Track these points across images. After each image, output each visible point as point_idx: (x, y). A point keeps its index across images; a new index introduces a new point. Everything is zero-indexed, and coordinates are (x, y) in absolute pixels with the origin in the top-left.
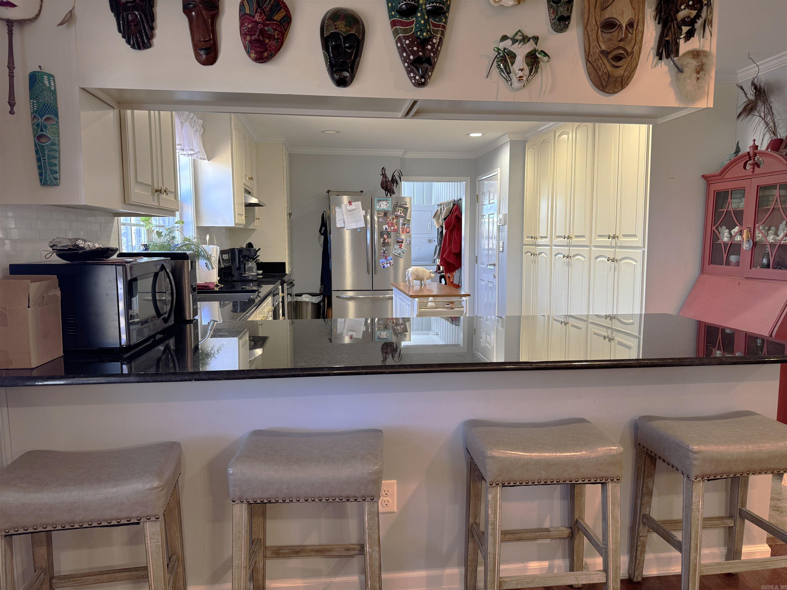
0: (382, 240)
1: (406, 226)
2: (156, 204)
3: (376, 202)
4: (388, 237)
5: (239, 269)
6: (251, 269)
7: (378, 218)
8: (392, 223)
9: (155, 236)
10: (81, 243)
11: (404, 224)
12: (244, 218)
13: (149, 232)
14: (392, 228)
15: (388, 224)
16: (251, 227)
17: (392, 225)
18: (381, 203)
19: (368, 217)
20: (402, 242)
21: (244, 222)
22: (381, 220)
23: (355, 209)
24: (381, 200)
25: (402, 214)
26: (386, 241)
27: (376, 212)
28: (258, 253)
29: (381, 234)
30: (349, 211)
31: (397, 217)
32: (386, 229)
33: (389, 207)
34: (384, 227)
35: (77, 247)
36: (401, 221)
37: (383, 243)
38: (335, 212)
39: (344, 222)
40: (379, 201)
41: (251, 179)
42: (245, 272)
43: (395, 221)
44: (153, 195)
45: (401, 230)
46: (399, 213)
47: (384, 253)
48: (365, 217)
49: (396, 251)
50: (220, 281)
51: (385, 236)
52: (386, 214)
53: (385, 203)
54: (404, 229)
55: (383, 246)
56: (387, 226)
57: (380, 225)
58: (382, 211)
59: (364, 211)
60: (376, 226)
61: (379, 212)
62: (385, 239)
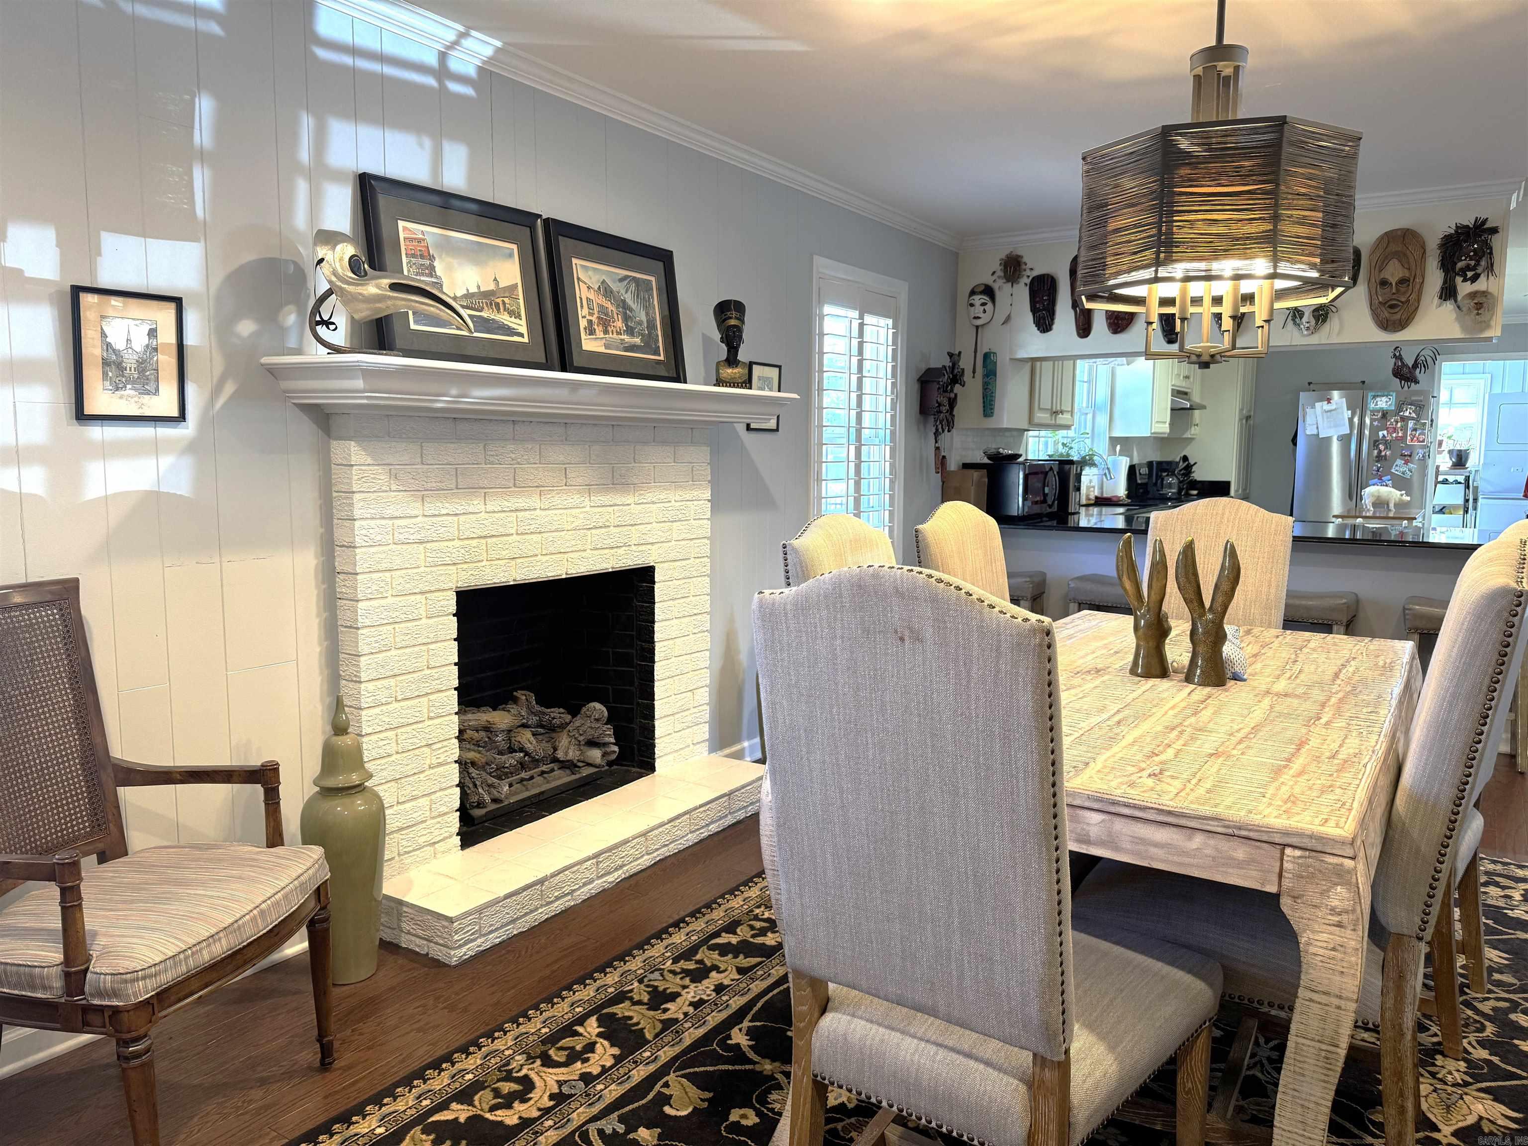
0: (1376, 452)
1: (1418, 432)
3: (1369, 398)
4: (1386, 448)
5: (1156, 484)
6: (1170, 486)
7: (1372, 421)
8: (1395, 429)
9: (1060, 447)
10: (1001, 450)
11: (1415, 430)
12: (1167, 425)
13: (1056, 443)
14: (1394, 435)
15: (1387, 429)
16: (1187, 435)
18: (1378, 399)
19: (1356, 420)
20: (1410, 456)
21: (1168, 431)
22: (1376, 423)
23: (1336, 409)
24: (1379, 396)
25: (1414, 415)
26: (1383, 454)
27: (1368, 412)
28: (1194, 469)
29: (1375, 443)
30: (1327, 411)
31: (1404, 419)
32: (1384, 436)
33: (1390, 405)
34: (1381, 434)
35: (999, 453)
36: (1411, 424)
37: (1377, 457)
38: (1306, 414)
39: (1318, 428)
40: (1374, 397)
41: (1187, 377)
42: (1162, 488)
43: (1399, 425)
44: (1051, 415)
45: (1409, 438)
46: (1407, 414)
47: (1378, 471)
48: (1351, 420)
49: (1397, 468)
51: (1382, 447)
52: (1385, 415)
53: (1384, 399)
54: (1414, 436)
55: (1377, 462)
56: (1385, 432)
57: (1374, 430)
58: (1378, 411)
59: (1350, 412)
60: (1367, 432)
61: (1373, 412)
62: (1380, 451)
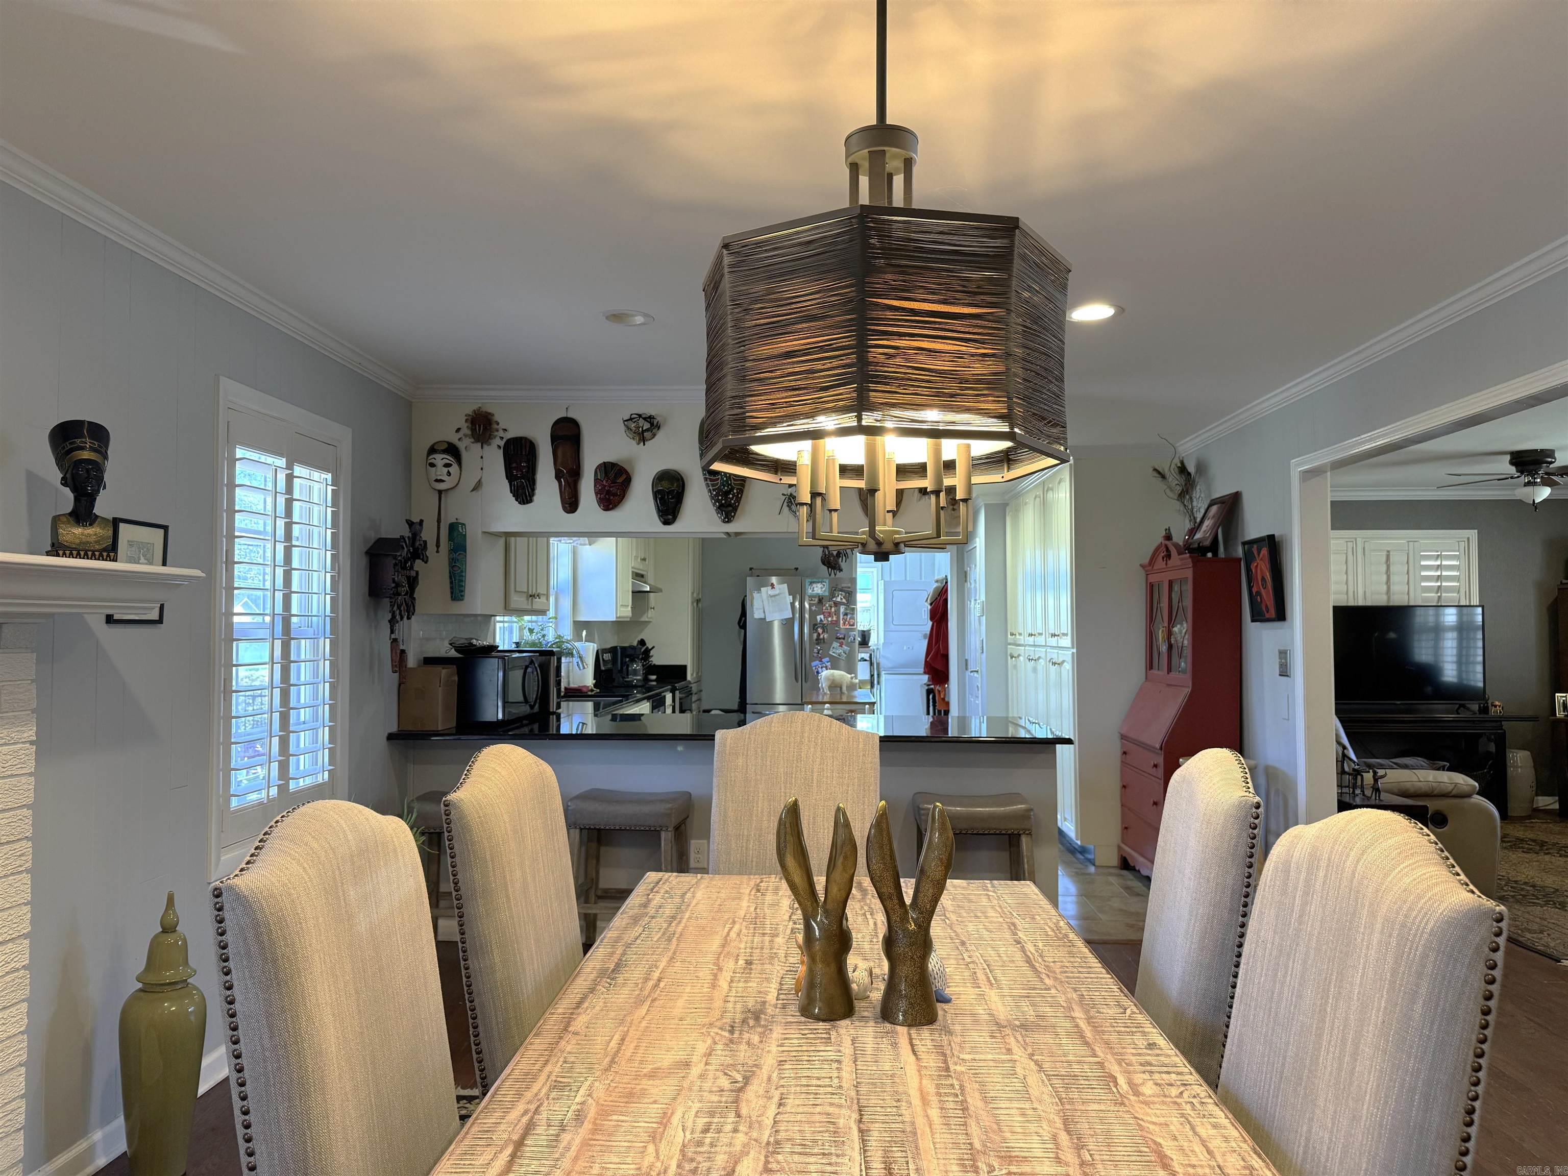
0: (815, 635)
1: (849, 616)
2: (529, 607)
3: (807, 584)
4: (823, 632)
5: (621, 671)
6: (635, 672)
7: (810, 605)
8: (830, 613)
9: (526, 633)
10: (474, 642)
11: (846, 614)
12: (630, 609)
13: (521, 629)
14: (830, 619)
15: (823, 613)
16: (644, 619)
17: (830, 615)
18: (814, 585)
19: (797, 604)
20: (844, 639)
21: (630, 614)
22: (814, 608)
23: (778, 595)
24: (814, 582)
25: (844, 601)
26: (821, 637)
27: (807, 598)
28: (652, 653)
29: (814, 627)
30: (772, 596)
31: (837, 604)
32: (821, 620)
33: (825, 591)
34: (818, 618)
35: (471, 644)
36: (842, 609)
37: (816, 640)
38: (753, 598)
39: (764, 612)
40: (811, 583)
41: (644, 559)
42: (628, 675)
43: (833, 609)
44: (528, 599)
45: (841, 622)
46: (839, 599)
47: (818, 653)
48: (792, 605)
49: (834, 650)
50: (595, 686)
51: (820, 630)
52: (821, 600)
53: (819, 585)
54: (846, 620)
55: (817, 644)
56: (822, 617)
57: (813, 614)
58: (815, 597)
59: (791, 597)
60: (807, 616)
61: (811, 597)
62: (819, 634)
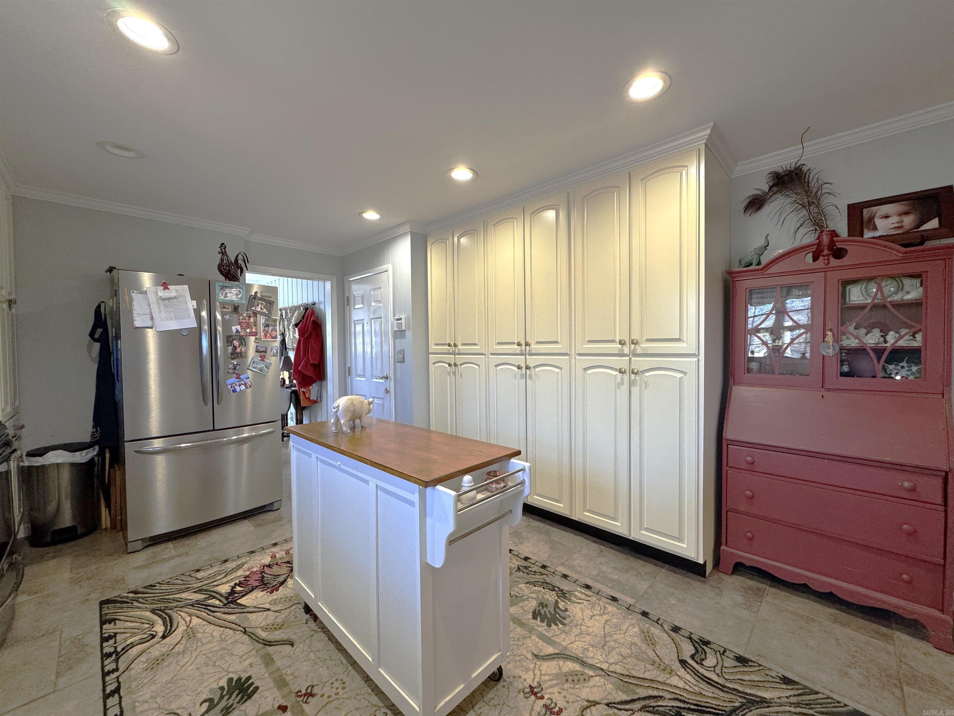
0: (230, 349)
3: (217, 289)
8: (248, 324)
14: (248, 330)
18: (227, 290)
19: (204, 312)
20: (265, 352)
22: (227, 317)
23: (175, 298)
24: (226, 287)
25: (265, 311)
27: (218, 305)
30: (164, 299)
31: (255, 314)
33: (241, 298)
38: (131, 300)
39: (152, 319)
40: (223, 288)
43: (252, 320)
46: (259, 309)
47: (235, 369)
48: (197, 312)
49: (255, 365)
51: (236, 343)
52: (236, 309)
53: (234, 291)
57: (226, 324)
58: (227, 303)
59: (194, 303)
60: (219, 328)
61: (224, 305)
62: (235, 348)
